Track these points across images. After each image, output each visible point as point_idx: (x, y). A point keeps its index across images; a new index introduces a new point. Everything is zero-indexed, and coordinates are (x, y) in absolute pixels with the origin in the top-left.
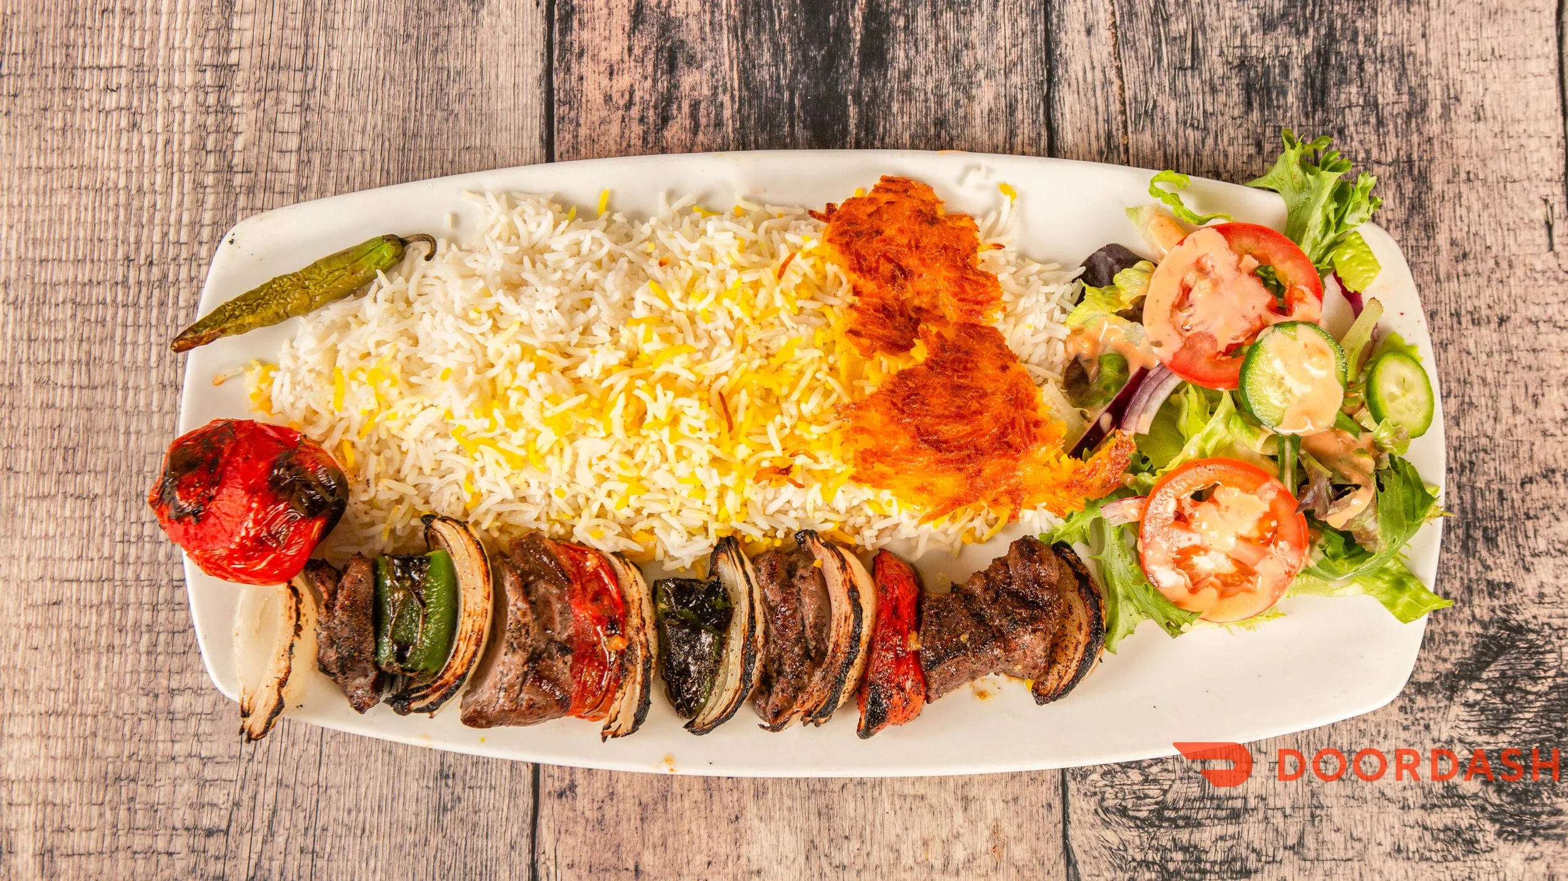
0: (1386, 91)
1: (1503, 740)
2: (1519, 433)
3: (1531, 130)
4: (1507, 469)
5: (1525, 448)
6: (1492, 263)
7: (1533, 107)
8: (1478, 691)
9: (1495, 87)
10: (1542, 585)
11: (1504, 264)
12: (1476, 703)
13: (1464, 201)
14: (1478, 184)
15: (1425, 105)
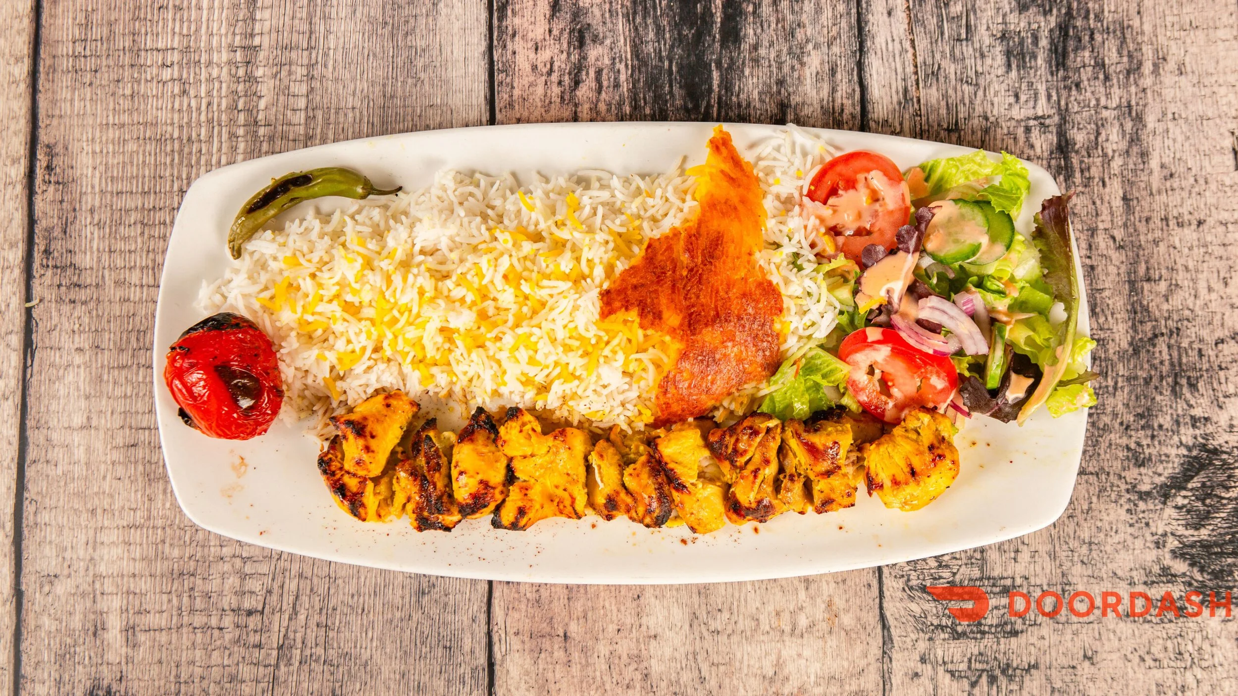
0: (1111, 55)
1: (1204, 533)
2: (1213, 306)
3: (1221, 81)
4: (1205, 333)
5: (1218, 317)
6: (1192, 180)
7: (1222, 64)
8: (1185, 497)
9: (1193, 49)
10: (1231, 419)
11: (1201, 181)
12: (1184, 506)
13: (1170, 135)
14: (1181, 122)
15: (1140, 64)
